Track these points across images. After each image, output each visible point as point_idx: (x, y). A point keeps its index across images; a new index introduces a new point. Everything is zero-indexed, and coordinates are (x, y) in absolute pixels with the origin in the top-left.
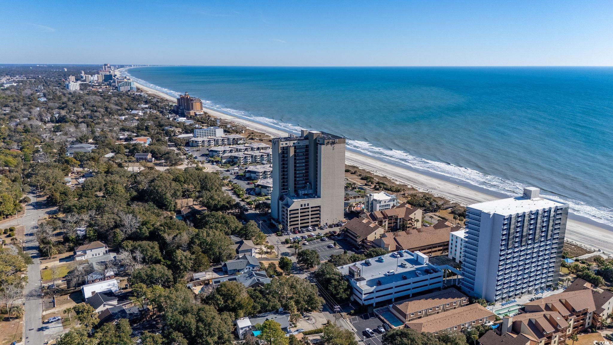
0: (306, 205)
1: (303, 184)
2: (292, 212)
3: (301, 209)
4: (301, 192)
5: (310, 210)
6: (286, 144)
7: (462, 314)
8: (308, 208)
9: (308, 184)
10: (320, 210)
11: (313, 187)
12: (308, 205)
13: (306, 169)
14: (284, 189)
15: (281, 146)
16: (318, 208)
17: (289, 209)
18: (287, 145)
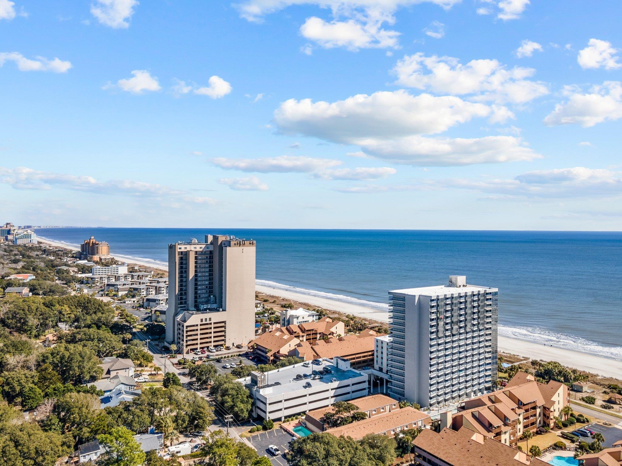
0: (208, 320)
1: (206, 297)
2: (189, 329)
3: (201, 325)
4: (202, 307)
5: (213, 326)
6: (186, 248)
7: (391, 417)
8: (211, 324)
9: (212, 296)
10: (224, 327)
11: (217, 301)
12: (210, 319)
13: (210, 279)
14: (181, 303)
15: (179, 250)
16: (223, 324)
17: (186, 324)
18: (186, 250)
